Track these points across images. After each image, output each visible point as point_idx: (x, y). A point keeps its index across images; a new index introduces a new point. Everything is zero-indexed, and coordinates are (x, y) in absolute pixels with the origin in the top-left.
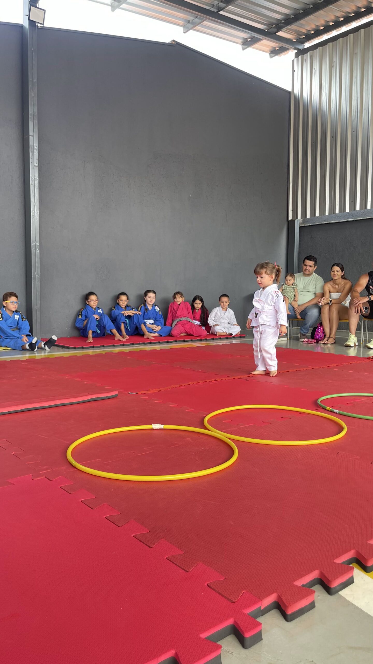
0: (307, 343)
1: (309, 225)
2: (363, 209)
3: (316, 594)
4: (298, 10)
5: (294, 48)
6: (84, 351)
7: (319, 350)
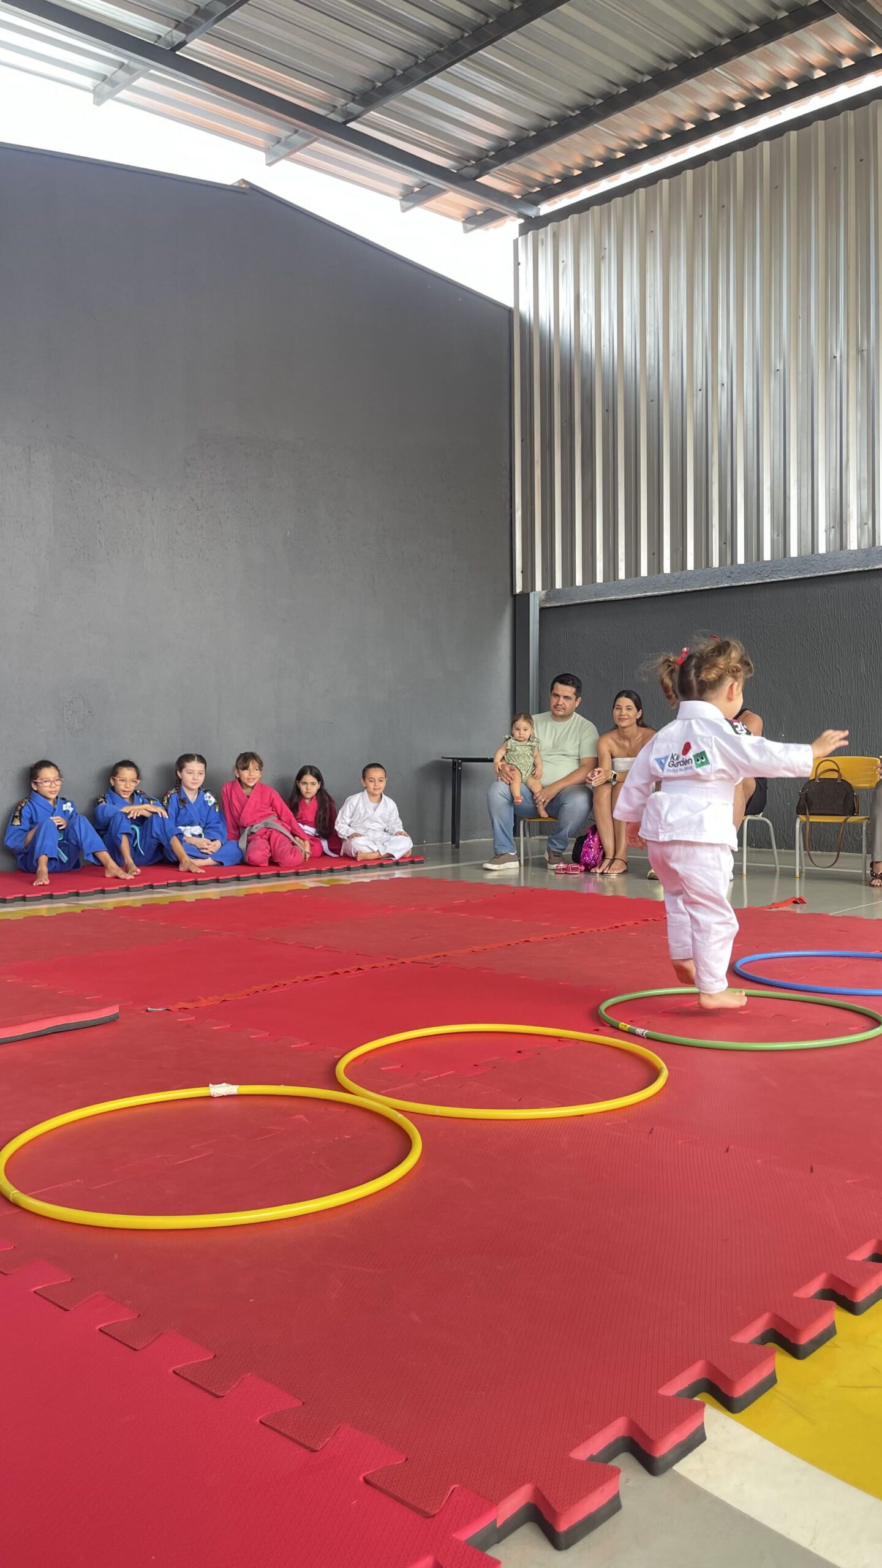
0: (566, 873)
1: (559, 604)
2: (677, 571)
3: (623, 1476)
4: (524, 131)
5: (516, 212)
6: (28, 908)
7: (592, 889)
